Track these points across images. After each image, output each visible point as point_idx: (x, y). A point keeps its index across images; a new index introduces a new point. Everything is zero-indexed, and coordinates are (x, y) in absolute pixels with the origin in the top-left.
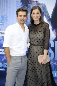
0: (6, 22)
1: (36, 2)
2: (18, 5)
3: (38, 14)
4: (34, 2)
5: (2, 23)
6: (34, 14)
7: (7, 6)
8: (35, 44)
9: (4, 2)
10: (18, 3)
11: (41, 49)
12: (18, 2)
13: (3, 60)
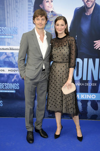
0: (16, 35)
1: (52, 12)
2: (30, 16)
3: (63, 25)
4: (49, 12)
5: (11, 37)
6: (58, 25)
7: (17, 16)
8: (58, 61)
9: (13, 12)
10: (30, 13)
11: (65, 66)
12: (30, 11)
13: (13, 80)
